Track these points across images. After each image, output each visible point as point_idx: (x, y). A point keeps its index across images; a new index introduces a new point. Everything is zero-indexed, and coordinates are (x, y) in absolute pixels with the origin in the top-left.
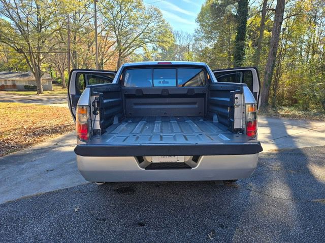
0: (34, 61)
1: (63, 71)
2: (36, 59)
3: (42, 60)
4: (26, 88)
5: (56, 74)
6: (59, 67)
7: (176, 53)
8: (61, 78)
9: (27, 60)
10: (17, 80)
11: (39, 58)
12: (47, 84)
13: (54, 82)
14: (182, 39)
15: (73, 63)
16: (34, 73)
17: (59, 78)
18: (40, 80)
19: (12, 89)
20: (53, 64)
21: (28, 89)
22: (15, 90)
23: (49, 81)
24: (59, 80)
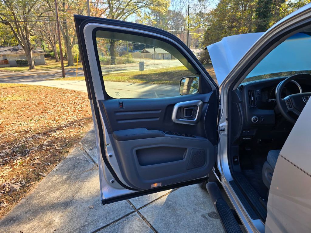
0: (22, 33)
1: (55, 43)
2: (23, 30)
3: (30, 31)
4: (18, 64)
5: (47, 47)
6: (50, 40)
7: (169, 19)
8: (53, 50)
9: (14, 32)
10: (8, 55)
11: (26, 30)
12: (39, 58)
13: (46, 56)
14: (175, 4)
15: (64, 33)
16: (23, 47)
17: (51, 51)
18: (30, 54)
19: (4, 65)
20: (45, 37)
21: (20, 64)
22: (7, 65)
23: (41, 55)
24: (52, 53)
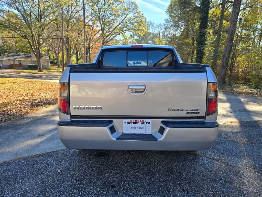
0: (36, 46)
1: (58, 54)
2: (37, 43)
3: (42, 44)
4: (29, 67)
5: (52, 56)
6: (55, 51)
7: (149, 39)
8: (57, 59)
9: (30, 44)
10: (23, 61)
11: (39, 43)
12: (46, 64)
13: (51, 63)
14: (154, 28)
15: (66, 47)
16: (36, 55)
17: (55, 59)
18: (40, 61)
19: (18, 68)
20: (51, 48)
21: (31, 68)
22: (21, 68)
23: (47, 62)
24: (55, 61)
